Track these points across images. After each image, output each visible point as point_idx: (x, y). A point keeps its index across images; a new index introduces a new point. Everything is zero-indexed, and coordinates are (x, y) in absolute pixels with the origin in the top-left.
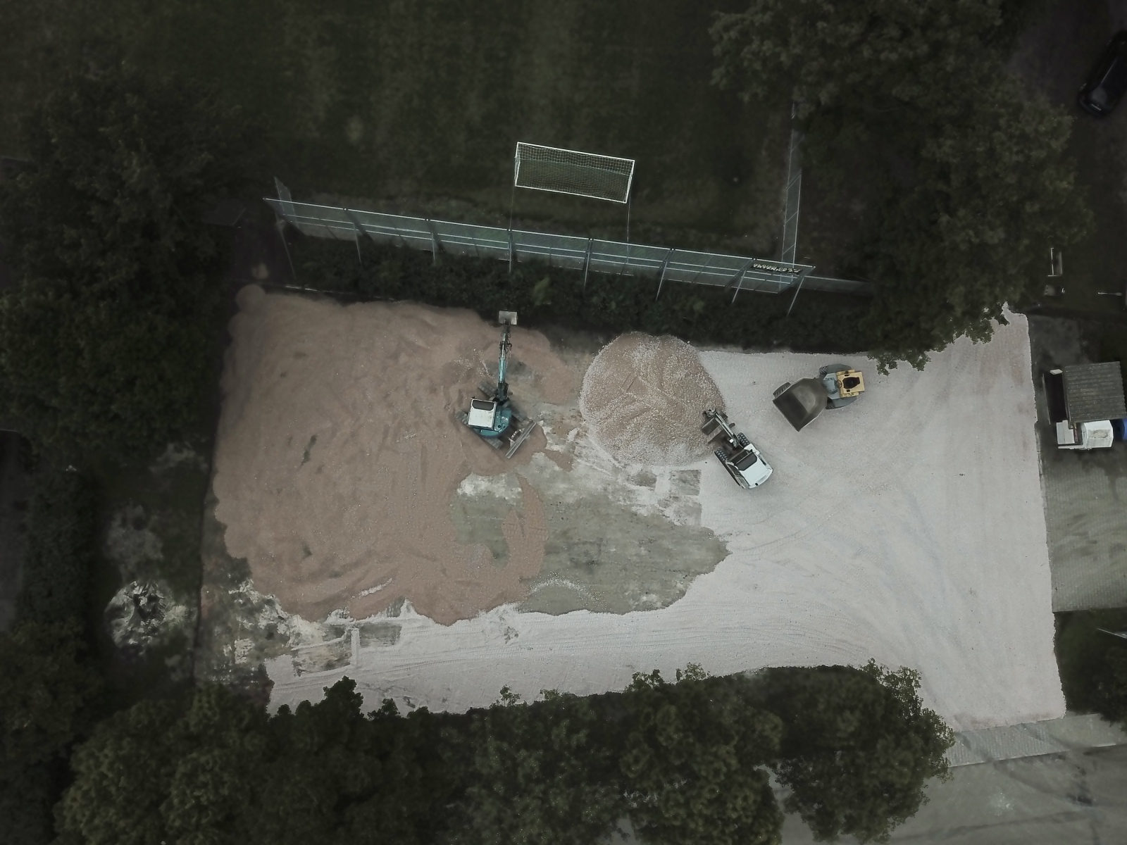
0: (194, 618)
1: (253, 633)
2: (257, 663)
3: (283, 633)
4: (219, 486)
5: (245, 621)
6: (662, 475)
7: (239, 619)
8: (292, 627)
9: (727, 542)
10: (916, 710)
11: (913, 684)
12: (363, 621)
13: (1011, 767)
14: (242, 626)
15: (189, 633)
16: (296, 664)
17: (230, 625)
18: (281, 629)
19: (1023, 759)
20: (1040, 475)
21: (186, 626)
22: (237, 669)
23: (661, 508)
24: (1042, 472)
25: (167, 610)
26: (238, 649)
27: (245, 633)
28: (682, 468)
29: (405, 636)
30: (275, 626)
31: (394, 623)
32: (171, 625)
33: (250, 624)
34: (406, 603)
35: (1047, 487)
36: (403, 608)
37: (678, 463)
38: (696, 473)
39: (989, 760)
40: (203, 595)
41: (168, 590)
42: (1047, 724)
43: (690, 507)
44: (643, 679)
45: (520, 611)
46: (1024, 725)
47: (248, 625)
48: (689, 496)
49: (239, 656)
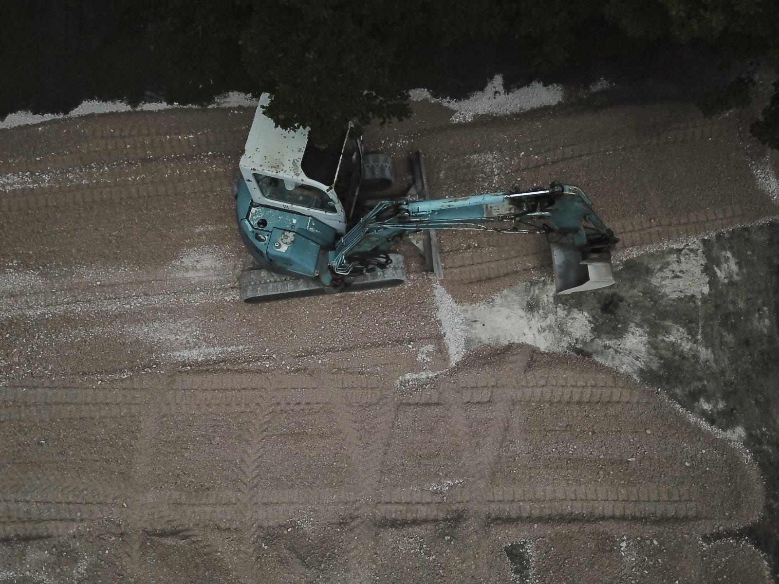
1: (658, 313)
3: (576, 313)
5: (686, 346)
7: (705, 353)
8: (550, 327)
14: (692, 333)
17: (729, 338)
18: (580, 324)
26: (698, 271)
30: (597, 330)
33: (672, 339)
47: (676, 335)
49: (691, 250)
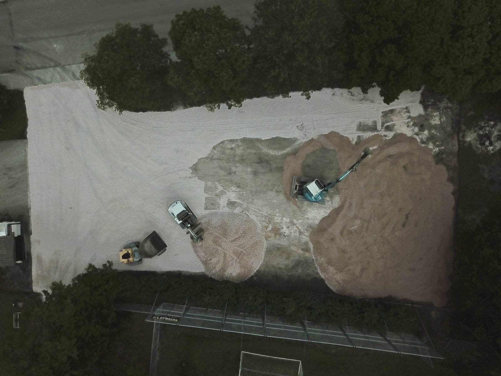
0: (461, 135)
1: (430, 127)
2: (428, 112)
3: (416, 128)
4: (451, 201)
5: (435, 133)
6: (224, 207)
7: (438, 134)
8: (411, 130)
9: (191, 174)
10: (99, 89)
11: (100, 102)
12: (376, 133)
13: (52, 64)
14: (436, 131)
15: (463, 127)
16: (409, 112)
17: (443, 131)
18: (416, 130)
19: (46, 68)
20: (30, 208)
21: (465, 131)
22: (438, 109)
23: (225, 190)
24: (30, 210)
25: (475, 139)
26: (438, 119)
27: (435, 127)
28: (214, 211)
29: (355, 126)
30: (420, 130)
31: (360, 132)
32: (472, 131)
33: (433, 132)
34: (354, 143)
35: (27, 202)
36: (355, 140)
37: (216, 214)
38: (206, 208)
39: (63, 67)
40: (457, 146)
41: (475, 149)
42: (33, 84)
43: (210, 191)
44: (237, 105)
45: (296, 138)
46: (45, 84)
48: (211, 197)
49: (437, 116)
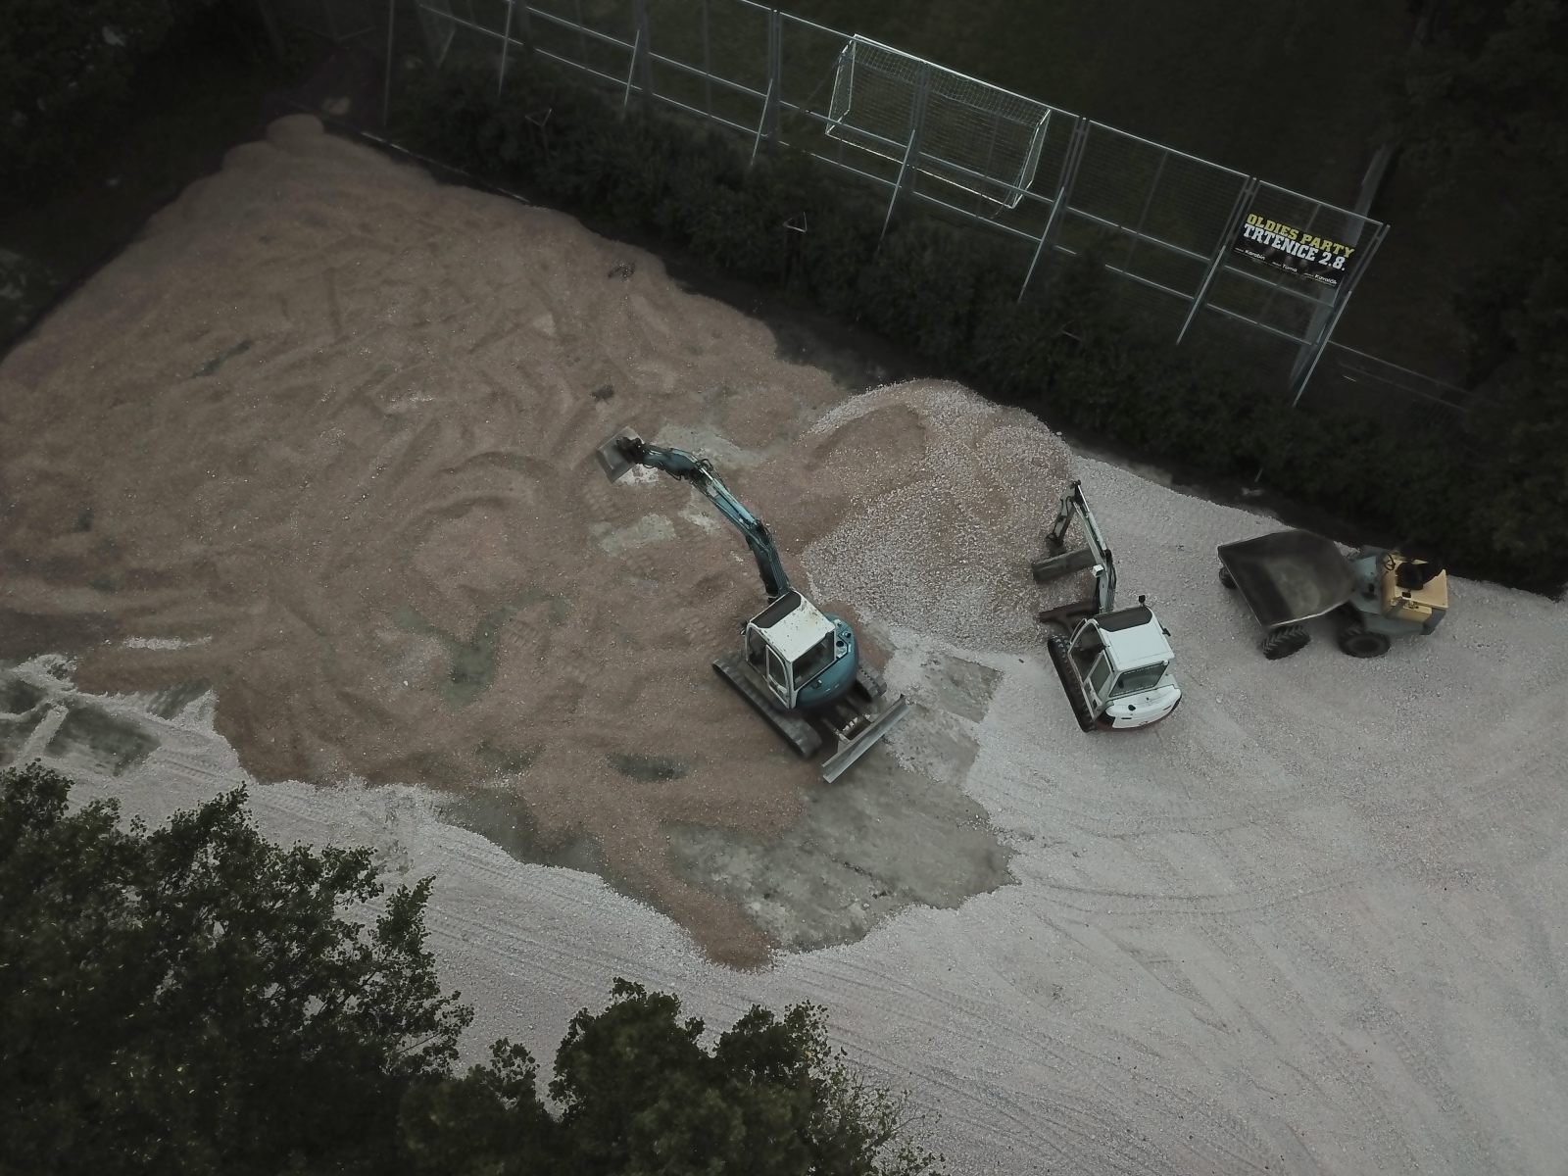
31: (151, 730)
36: (192, 707)
38: (992, 676)
43: (950, 740)
45: (442, 817)
48: (955, 716)
